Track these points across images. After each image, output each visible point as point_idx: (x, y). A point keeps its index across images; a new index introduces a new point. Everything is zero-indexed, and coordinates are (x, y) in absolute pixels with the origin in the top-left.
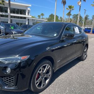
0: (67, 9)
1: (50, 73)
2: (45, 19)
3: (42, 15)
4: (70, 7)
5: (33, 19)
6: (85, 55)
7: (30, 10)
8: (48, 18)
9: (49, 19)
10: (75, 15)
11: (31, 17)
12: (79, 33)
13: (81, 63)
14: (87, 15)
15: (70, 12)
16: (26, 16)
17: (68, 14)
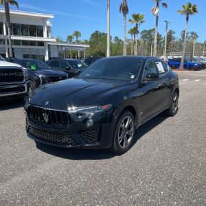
0: (130, 21)
1: (132, 129)
2: (83, 43)
3: (75, 35)
4: (136, 17)
5: (58, 46)
6: (175, 106)
7: (51, 25)
8: (88, 40)
9: (91, 42)
10: (145, 31)
11: (55, 40)
12: (163, 71)
13: (169, 119)
14: (170, 31)
15: (137, 27)
16: (45, 38)
17: (131, 30)
